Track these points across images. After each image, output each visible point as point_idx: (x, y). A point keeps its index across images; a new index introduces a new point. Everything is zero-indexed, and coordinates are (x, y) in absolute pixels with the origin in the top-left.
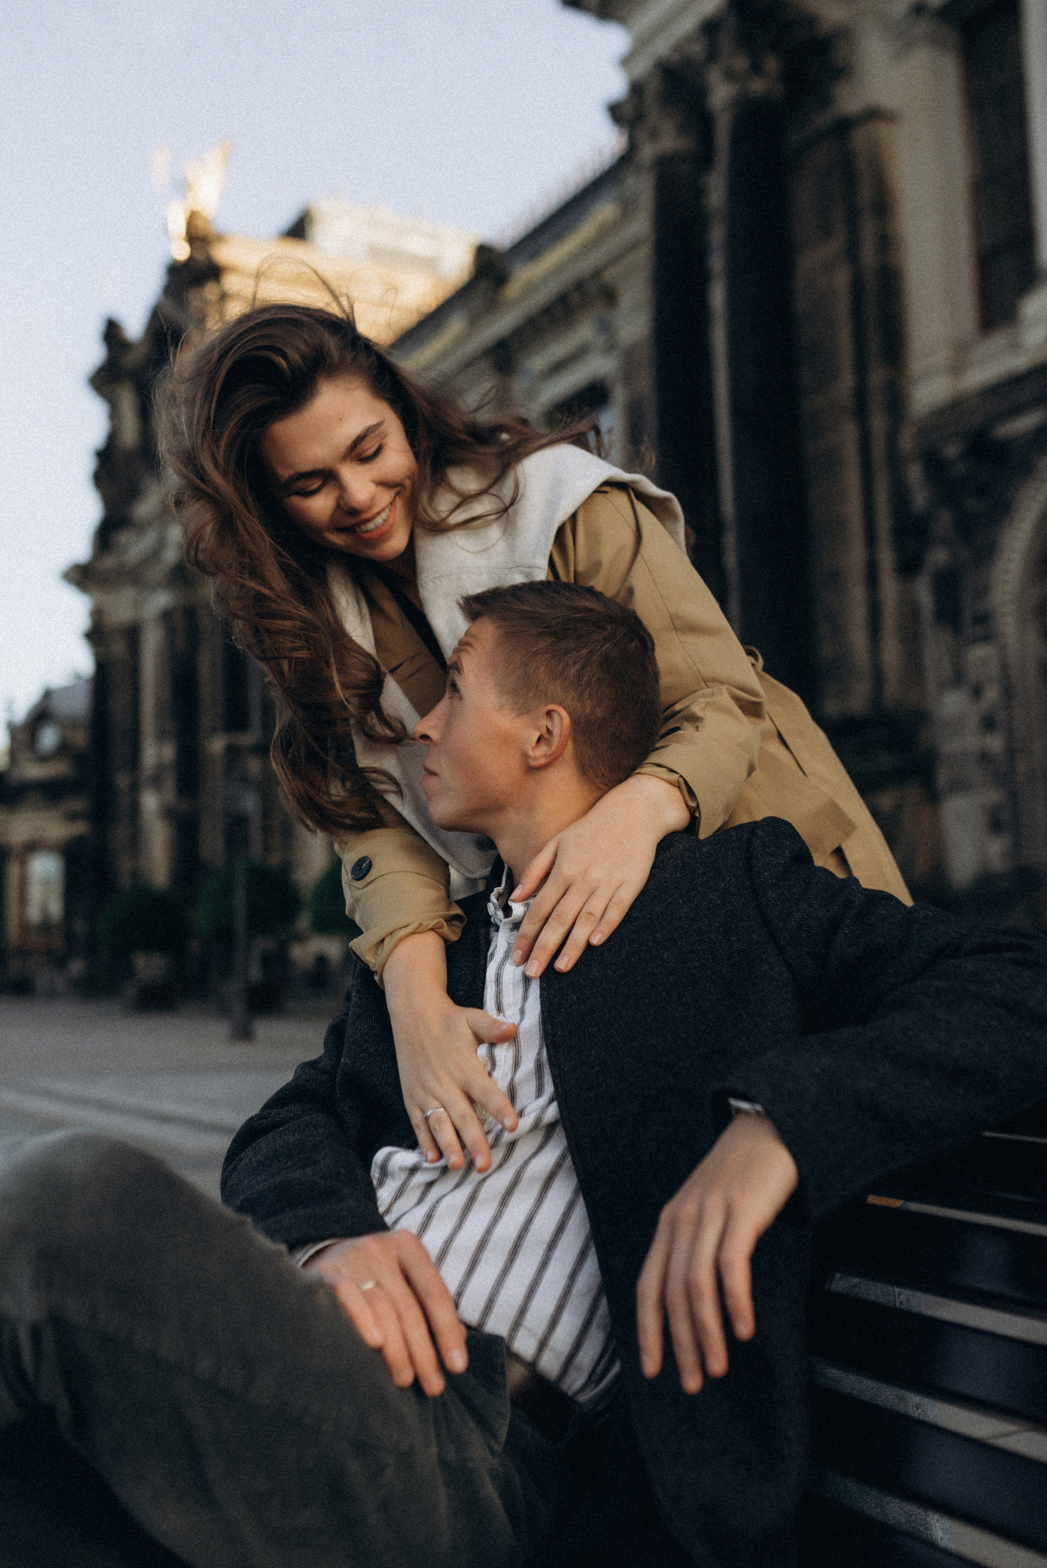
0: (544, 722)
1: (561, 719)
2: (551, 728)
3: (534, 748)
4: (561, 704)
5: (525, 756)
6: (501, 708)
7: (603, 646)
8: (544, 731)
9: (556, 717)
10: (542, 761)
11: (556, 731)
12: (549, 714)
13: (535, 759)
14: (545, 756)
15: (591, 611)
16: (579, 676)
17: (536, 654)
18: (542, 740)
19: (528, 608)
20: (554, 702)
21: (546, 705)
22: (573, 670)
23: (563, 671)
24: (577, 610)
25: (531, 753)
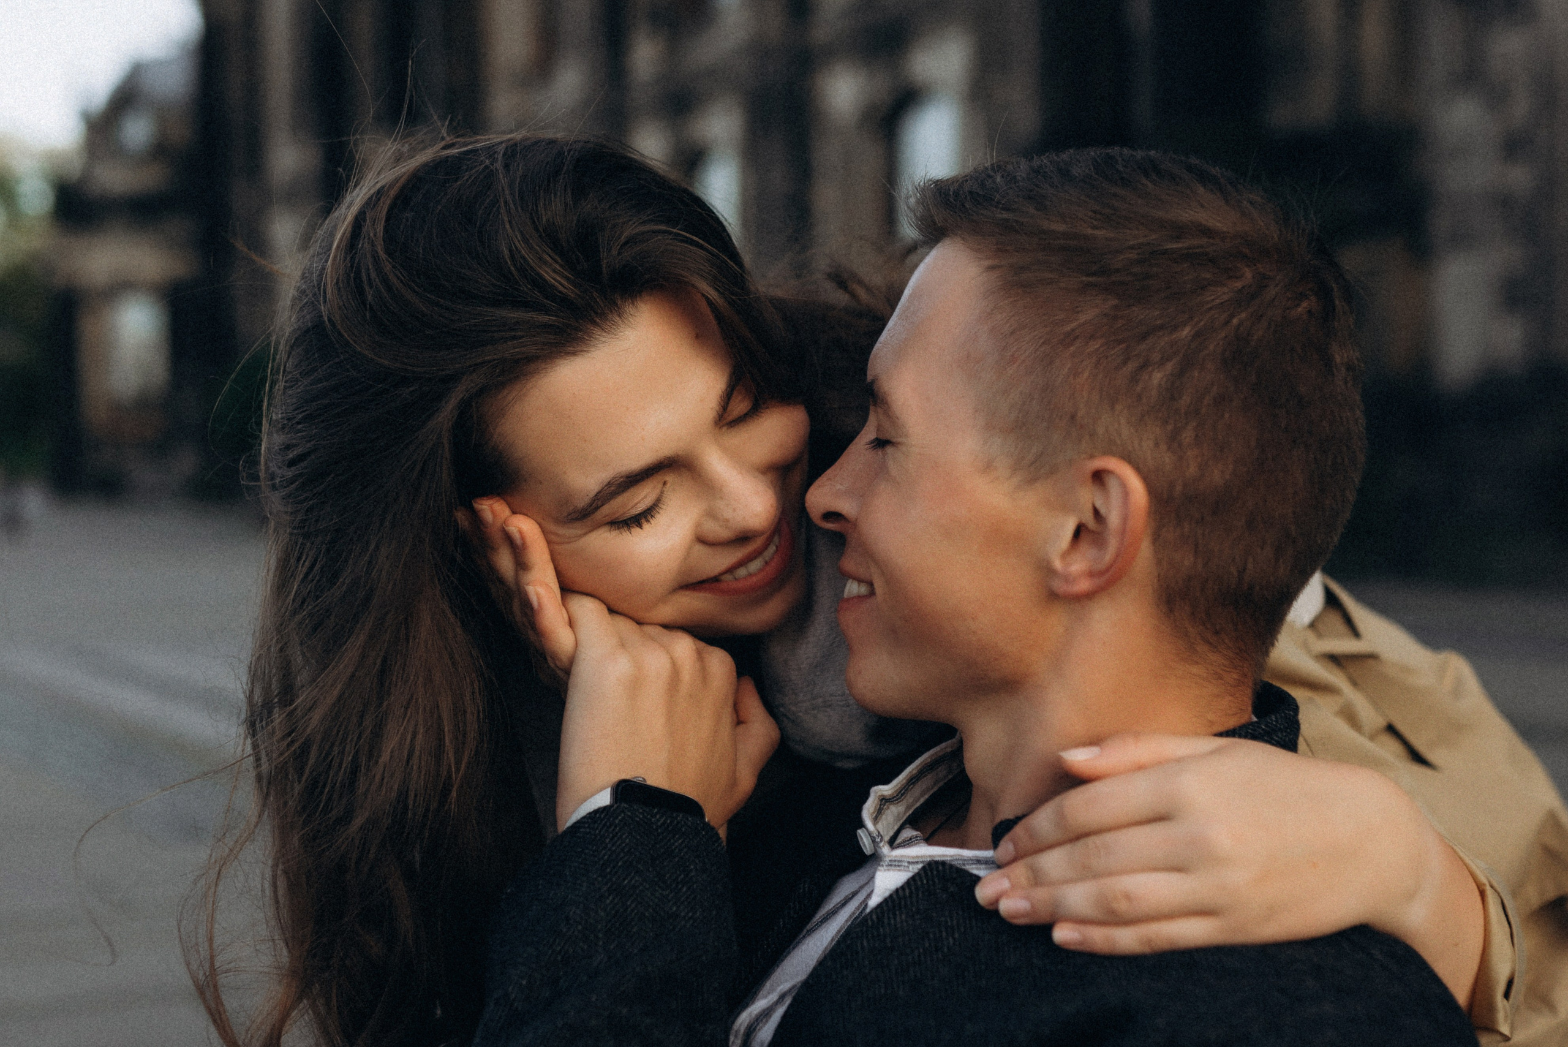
0: (1087, 496)
1: (1126, 493)
2: (1103, 511)
3: (1065, 555)
4: (1128, 458)
5: (1046, 570)
6: (988, 467)
7: (1232, 316)
8: (1089, 519)
9: (1113, 484)
10: (1083, 585)
11: (1114, 519)
12: (1099, 477)
13: (1067, 579)
14: (1091, 574)
15: (1206, 232)
16: (1171, 392)
17: (1069, 339)
18: (1083, 534)
19: (1060, 227)
20: (1108, 452)
21: (1092, 457)
22: (1157, 377)
23: (1134, 379)
24: (1180, 230)
25: (1058, 564)
